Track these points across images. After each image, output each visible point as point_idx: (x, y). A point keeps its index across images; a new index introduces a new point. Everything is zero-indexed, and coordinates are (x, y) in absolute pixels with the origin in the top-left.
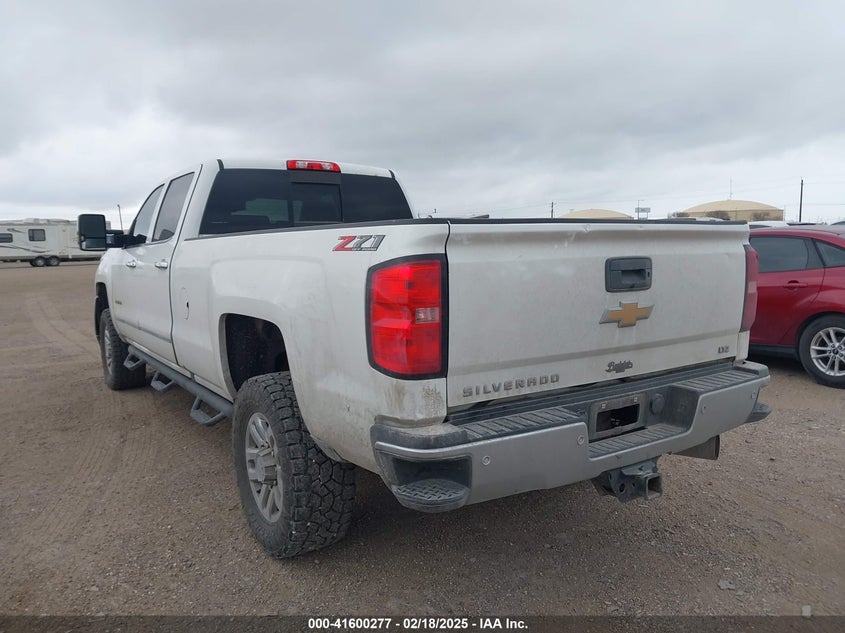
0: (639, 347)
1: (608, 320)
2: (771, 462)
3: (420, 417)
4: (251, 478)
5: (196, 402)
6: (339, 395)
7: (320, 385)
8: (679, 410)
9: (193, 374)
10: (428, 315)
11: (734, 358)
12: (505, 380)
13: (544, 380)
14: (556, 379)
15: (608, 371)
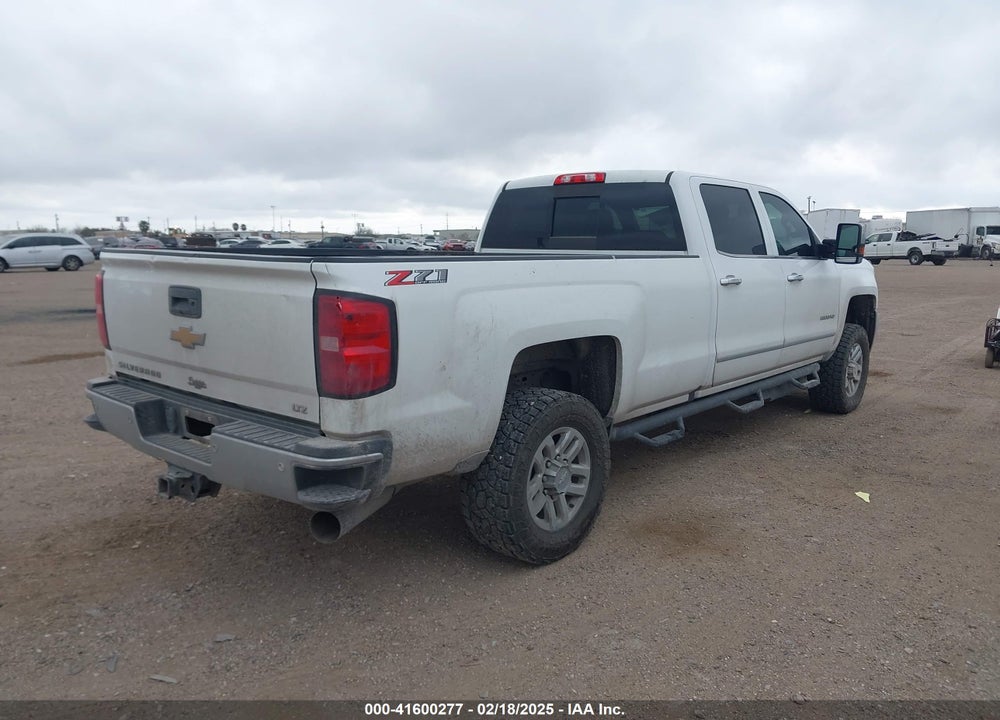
1: (175, 337)
12: (135, 364)
13: (153, 374)
14: (159, 375)
15: (190, 384)
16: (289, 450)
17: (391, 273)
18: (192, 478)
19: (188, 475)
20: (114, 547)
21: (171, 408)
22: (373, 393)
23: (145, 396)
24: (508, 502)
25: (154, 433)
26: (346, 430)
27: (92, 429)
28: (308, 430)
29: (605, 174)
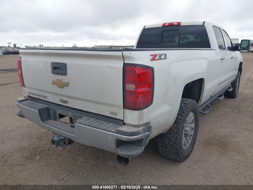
1: (54, 83)
12: (35, 93)
13: (44, 97)
14: (46, 97)
15: (61, 101)
16: (113, 132)
17: (152, 55)
18: (64, 139)
19: (63, 138)
20: (30, 160)
21: (52, 111)
22: (147, 107)
23: (42, 106)
24: (179, 142)
25: (46, 120)
26: (136, 123)
27: (19, 117)
28: (119, 122)
29: (180, 23)
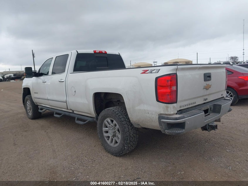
0: (209, 95)
1: (204, 88)
2: (222, 124)
3: (172, 113)
4: (105, 136)
5: (76, 119)
6: (145, 110)
7: (137, 108)
8: (217, 110)
9: (73, 111)
10: (174, 88)
11: (223, 97)
12: (186, 104)
13: (193, 103)
